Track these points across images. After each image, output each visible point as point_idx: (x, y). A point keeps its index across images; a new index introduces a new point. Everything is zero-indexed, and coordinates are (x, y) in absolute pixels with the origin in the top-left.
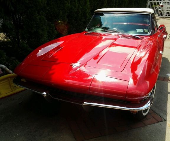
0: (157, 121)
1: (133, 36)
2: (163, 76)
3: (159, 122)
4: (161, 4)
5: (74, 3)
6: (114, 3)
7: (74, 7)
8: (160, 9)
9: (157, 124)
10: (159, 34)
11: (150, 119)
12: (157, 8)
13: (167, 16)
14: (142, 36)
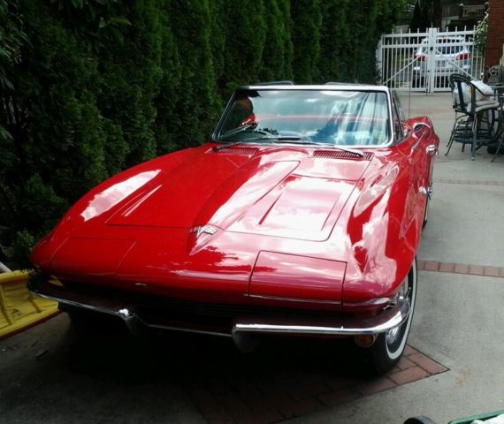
0: (427, 372)
1: (346, 152)
2: (438, 259)
3: (431, 374)
4: (419, 53)
5: (171, 62)
6: (283, 57)
7: (171, 75)
8: (417, 68)
9: (427, 380)
10: (415, 141)
11: (407, 369)
12: (409, 64)
13: (440, 89)
14: (369, 151)
